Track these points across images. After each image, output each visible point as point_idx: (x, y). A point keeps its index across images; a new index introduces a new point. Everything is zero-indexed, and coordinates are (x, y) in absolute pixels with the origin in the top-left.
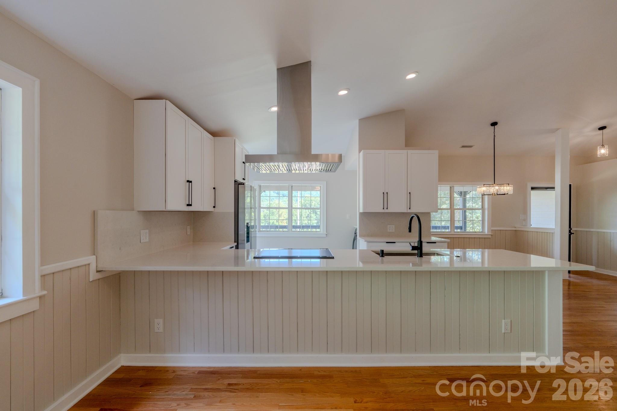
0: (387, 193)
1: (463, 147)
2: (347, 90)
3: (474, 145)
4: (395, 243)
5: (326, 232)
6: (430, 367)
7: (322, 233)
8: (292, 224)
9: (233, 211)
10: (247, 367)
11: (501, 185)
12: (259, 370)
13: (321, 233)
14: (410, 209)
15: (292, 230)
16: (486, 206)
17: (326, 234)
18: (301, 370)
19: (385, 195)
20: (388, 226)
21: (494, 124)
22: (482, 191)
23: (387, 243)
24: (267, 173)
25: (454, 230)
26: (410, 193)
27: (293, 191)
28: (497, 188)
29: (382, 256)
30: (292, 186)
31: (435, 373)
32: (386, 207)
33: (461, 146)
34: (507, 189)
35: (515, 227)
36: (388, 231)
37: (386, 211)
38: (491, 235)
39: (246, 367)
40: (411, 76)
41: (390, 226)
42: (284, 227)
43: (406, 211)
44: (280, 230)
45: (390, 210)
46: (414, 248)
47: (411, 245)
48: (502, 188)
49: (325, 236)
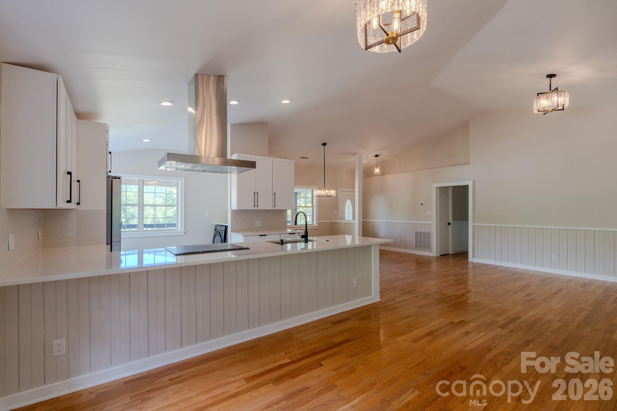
0: (257, 193)
1: (302, 158)
2: (238, 102)
3: (309, 158)
4: (266, 235)
5: (185, 230)
6: (318, 320)
7: (180, 231)
8: (143, 223)
9: (105, 208)
10: (177, 362)
11: (329, 189)
12: (191, 361)
13: (178, 231)
14: (275, 206)
15: (143, 229)
16: (315, 205)
17: (185, 232)
18: (230, 349)
19: (256, 194)
20: (256, 221)
21: (324, 144)
22: (318, 193)
23: (260, 236)
24: (172, 170)
26: (275, 193)
27: (144, 186)
28: (327, 191)
29: (282, 244)
30: (143, 181)
31: (323, 323)
32: (256, 205)
33: (300, 157)
34: (333, 192)
35: (332, 220)
36: (256, 226)
37: (256, 208)
38: (318, 226)
39: (175, 363)
40: (286, 102)
41: (257, 221)
42: (134, 226)
43: (271, 209)
44: (127, 230)
45: (260, 208)
46: (303, 237)
47: (300, 235)
48: (330, 191)
49: (184, 234)
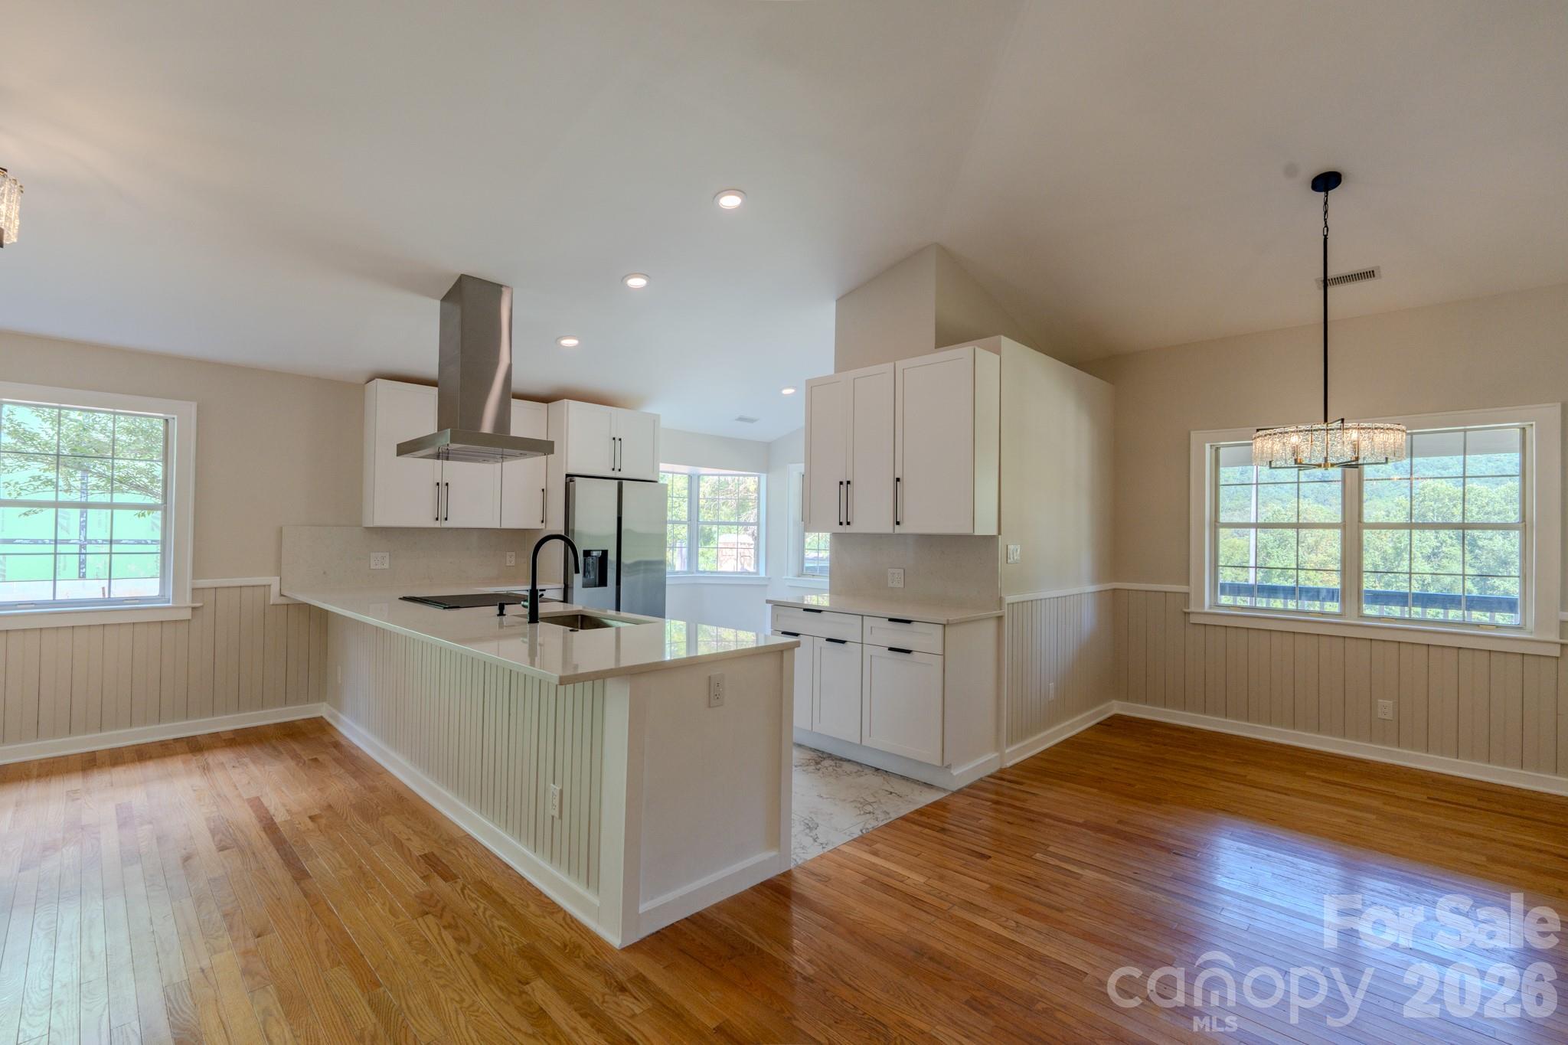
0: (849, 482)
14: (898, 524)
19: (844, 488)
20: (890, 571)
21: (1327, 182)
25: (1360, 608)
32: (845, 520)
36: (889, 584)
37: (847, 529)
41: (893, 571)
